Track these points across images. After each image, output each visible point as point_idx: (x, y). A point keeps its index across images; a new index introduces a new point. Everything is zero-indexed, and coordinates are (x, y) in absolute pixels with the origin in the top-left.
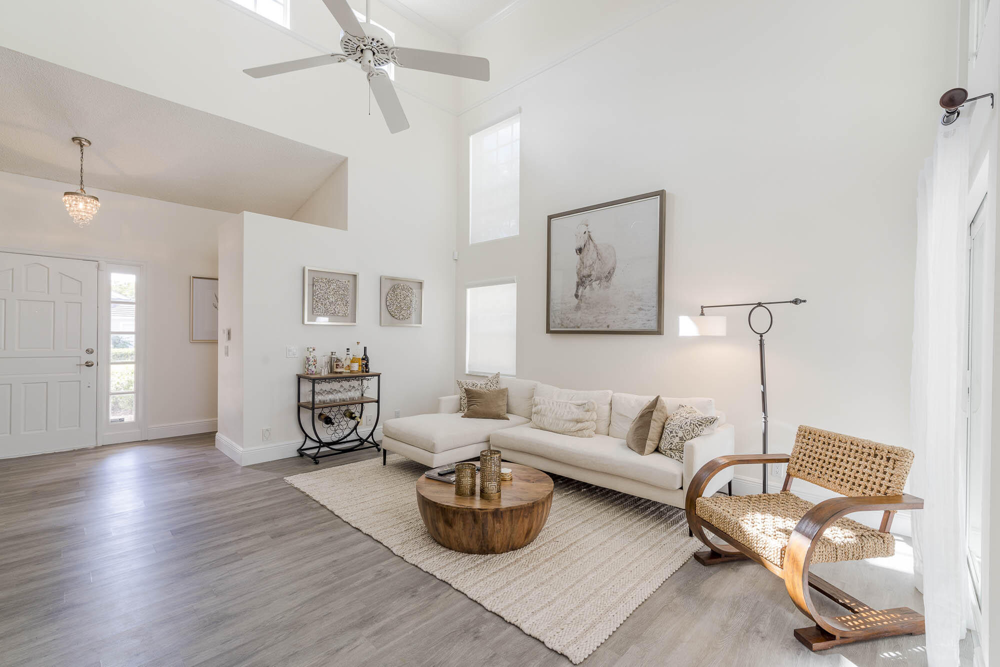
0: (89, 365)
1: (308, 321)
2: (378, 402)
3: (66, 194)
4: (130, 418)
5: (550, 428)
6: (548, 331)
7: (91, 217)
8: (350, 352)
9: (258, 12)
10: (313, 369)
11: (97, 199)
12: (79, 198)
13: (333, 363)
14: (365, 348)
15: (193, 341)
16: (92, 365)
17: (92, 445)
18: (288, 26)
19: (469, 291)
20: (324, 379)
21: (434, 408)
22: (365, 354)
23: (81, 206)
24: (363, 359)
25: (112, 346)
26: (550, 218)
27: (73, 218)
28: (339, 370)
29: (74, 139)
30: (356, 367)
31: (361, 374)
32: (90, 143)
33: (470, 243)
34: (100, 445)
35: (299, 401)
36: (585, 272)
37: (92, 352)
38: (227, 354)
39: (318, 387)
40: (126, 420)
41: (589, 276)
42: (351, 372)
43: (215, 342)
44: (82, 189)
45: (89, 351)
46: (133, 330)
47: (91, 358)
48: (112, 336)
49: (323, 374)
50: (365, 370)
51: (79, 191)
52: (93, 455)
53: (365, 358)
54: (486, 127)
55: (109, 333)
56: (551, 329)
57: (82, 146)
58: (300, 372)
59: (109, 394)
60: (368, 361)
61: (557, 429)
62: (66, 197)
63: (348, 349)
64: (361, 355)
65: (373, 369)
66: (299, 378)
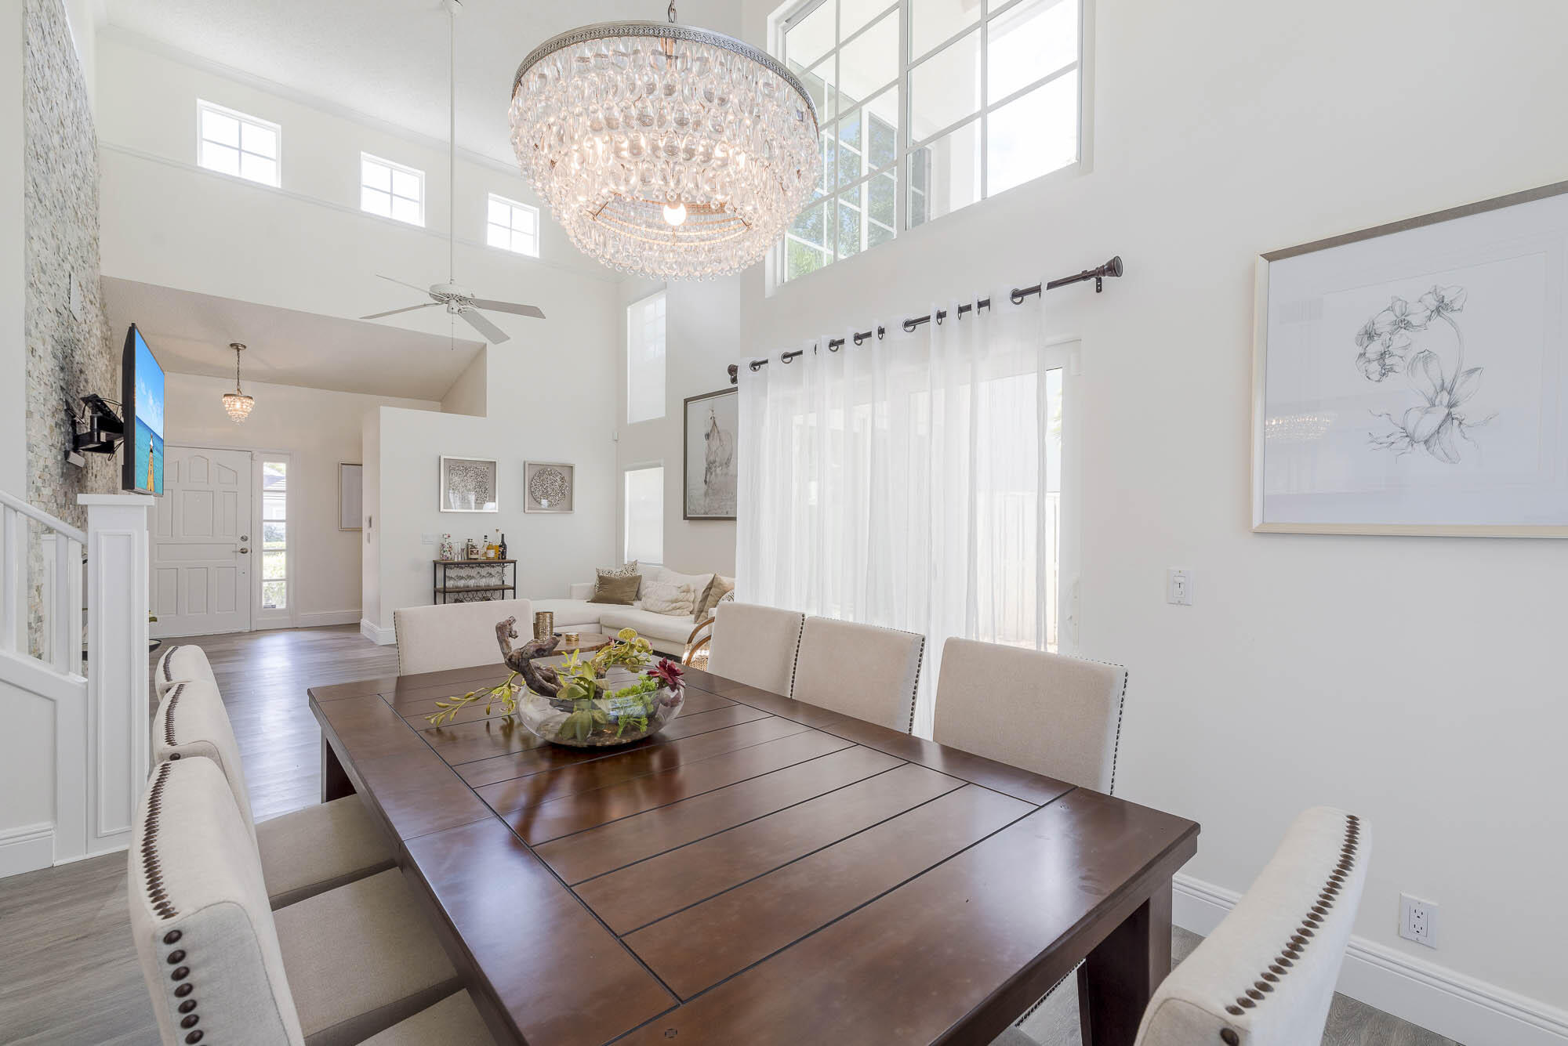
0: (244, 551)
1: (444, 508)
2: (514, 588)
3: (225, 395)
4: (281, 605)
5: (651, 609)
6: (685, 518)
7: (246, 415)
8: (488, 540)
9: (394, 218)
10: (449, 555)
11: (251, 398)
12: (237, 399)
13: (470, 549)
14: (503, 535)
15: (342, 530)
16: (246, 552)
17: (247, 629)
18: (423, 225)
19: (627, 474)
20: (458, 565)
21: (568, 594)
22: (503, 542)
23: (238, 405)
24: (500, 546)
25: (264, 539)
26: (686, 401)
27: (230, 417)
28: (473, 556)
29: (232, 345)
30: (492, 554)
31: (497, 560)
32: (245, 347)
33: (628, 422)
34: (253, 630)
35: (435, 586)
36: (712, 458)
37: (246, 540)
38: (369, 541)
39: (449, 573)
40: (278, 607)
41: (715, 462)
42: (488, 558)
43: (360, 530)
44: (238, 390)
45: (244, 539)
46: (284, 518)
47: (245, 545)
48: (264, 523)
49: (456, 560)
50: (501, 557)
51: (236, 393)
52: (248, 637)
53: (503, 545)
54: (642, 299)
55: (261, 521)
56: (688, 516)
57: (238, 351)
58: (437, 558)
59: (262, 581)
60: (505, 548)
61: (656, 609)
62: (226, 399)
63: (486, 536)
64: (500, 543)
65: (509, 557)
66: (435, 563)
